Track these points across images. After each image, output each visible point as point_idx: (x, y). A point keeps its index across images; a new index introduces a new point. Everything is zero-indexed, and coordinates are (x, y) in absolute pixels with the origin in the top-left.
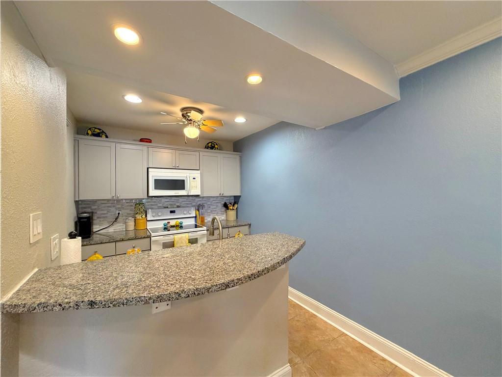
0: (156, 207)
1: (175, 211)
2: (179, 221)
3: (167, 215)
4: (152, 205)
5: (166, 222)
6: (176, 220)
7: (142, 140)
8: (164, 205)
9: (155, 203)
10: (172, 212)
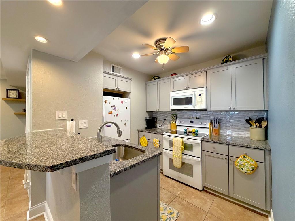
0: (183, 117)
1: (193, 121)
2: (196, 129)
3: (187, 123)
4: (181, 116)
5: (186, 128)
6: (193, 128)
7: (172, 75)
8: (188, 116)
9: (183, 115)
10: (191, 122)
